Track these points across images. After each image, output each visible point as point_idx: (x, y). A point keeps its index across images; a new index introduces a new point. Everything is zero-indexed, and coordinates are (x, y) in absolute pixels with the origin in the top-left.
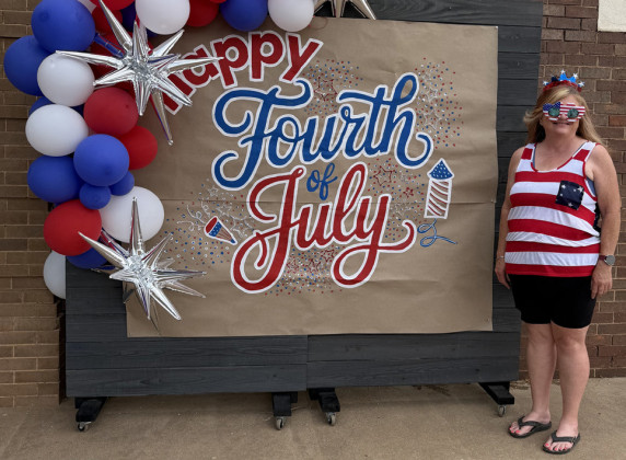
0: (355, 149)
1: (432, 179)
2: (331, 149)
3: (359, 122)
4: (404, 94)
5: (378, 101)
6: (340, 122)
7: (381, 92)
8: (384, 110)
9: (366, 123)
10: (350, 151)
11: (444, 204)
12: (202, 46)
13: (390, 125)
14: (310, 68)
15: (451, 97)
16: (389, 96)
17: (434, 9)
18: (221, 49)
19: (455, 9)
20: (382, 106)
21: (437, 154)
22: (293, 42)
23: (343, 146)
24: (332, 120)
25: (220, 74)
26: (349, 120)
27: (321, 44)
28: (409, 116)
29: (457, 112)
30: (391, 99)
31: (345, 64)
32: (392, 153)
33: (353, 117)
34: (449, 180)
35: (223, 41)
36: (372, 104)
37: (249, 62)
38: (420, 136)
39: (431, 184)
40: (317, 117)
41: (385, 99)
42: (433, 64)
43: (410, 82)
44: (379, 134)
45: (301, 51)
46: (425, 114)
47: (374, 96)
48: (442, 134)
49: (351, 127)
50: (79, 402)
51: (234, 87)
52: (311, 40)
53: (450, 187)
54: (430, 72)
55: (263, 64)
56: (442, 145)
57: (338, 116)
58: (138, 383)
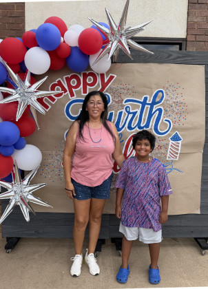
0: (133, 127)
1: (171, 141)
2: (120, 127)
3: (134, 114)
4: (157, 100)
5: (144, 103)
6: (125, 114)
7: (146, 99)
8: (147, 108)
9: (138, 114)
10: (130, 128)
11: (177, 153)
12: (60, 79)
13: (151, 115)
14: (110, 88)
15: (182, 101)
16: (150, 101)
17: (172, 57)
18: (68, 80)
19: (183, 57)
20: (146, 106)
21: (174, 129)
22: (102, 75)
23: (126, 125)
24: (121, 113)
25: (68, 92)
26: (129, 113)
27: (115, 76)
28: (160, 110)
29: (185, 108)
30: (150, 102)
31: (127, 86)
32: (151, 129)
33: (131, 111)
34: (180, 142)
35: (69, 76)
36: (141, 105)
37: (82, 86)
38: (166, 120)
39: (170, 144)
40: (113, 112)
41: (147, 102)
42: (173, 84)
43: (160, 94)
44: (144, 120)
45: (106, 80)
46: (168, 109)
47: (142, 101)
48: (177, 120)
49: (131, 116)
50: (8, 239)
51: (74, 98)
52: (110, 75)
53: (180, 145)
54: (171, 89)
55: (88, 87)
56: (177, 125)
57: (124, 111)
58: (33, 232)
